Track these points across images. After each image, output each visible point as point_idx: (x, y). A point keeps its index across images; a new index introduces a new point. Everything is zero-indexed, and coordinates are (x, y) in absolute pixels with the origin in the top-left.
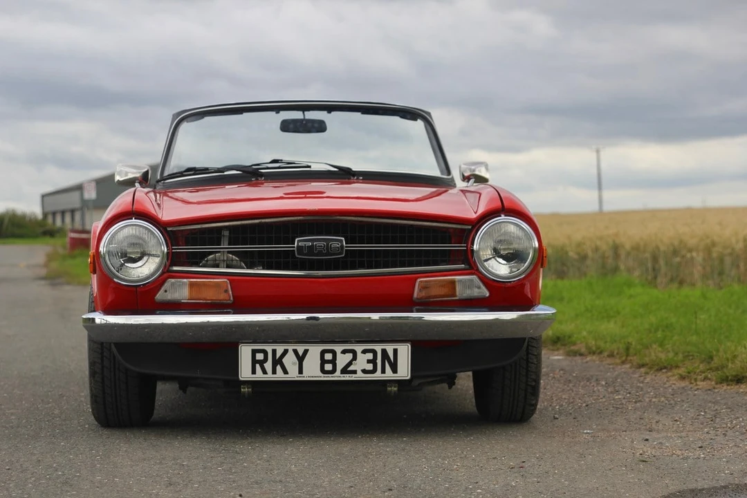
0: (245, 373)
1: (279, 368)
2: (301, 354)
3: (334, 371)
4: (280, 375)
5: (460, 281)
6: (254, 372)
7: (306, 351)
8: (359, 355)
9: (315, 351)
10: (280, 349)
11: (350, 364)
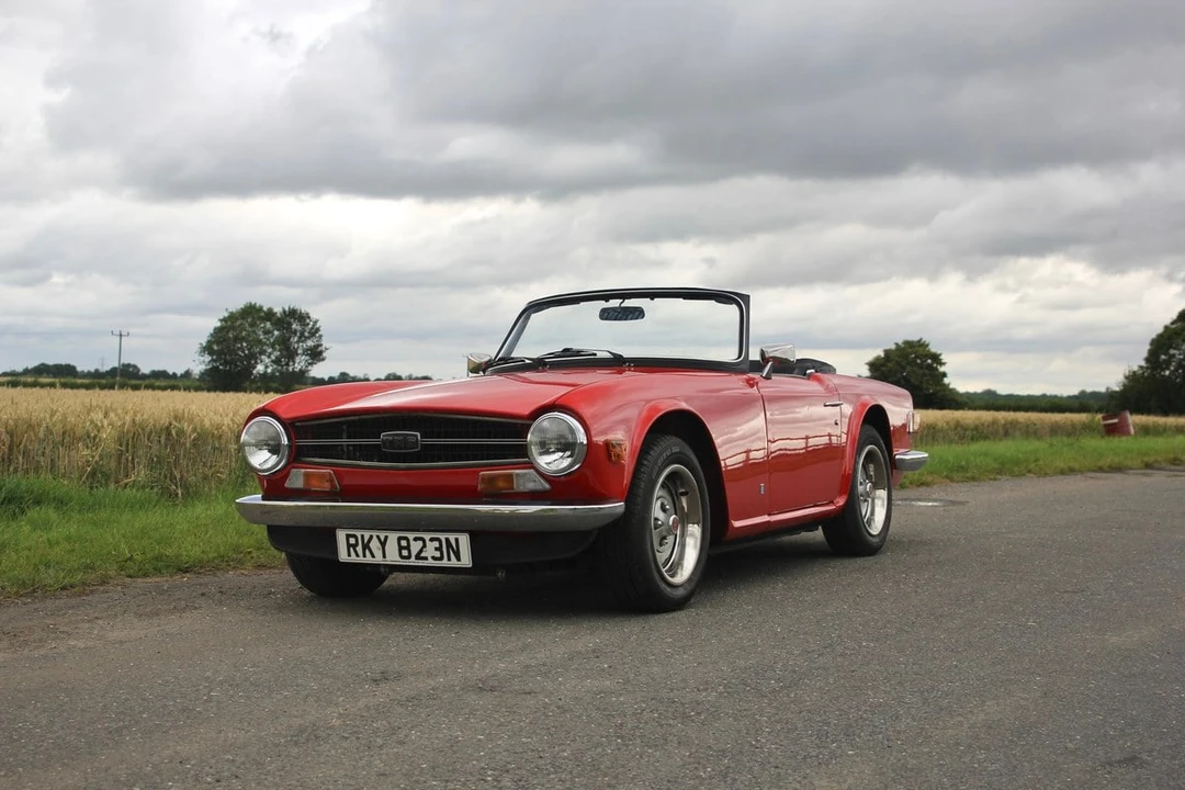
0: (343, 556)
1: (367, 552)
3: (409, 557)
5: (517, 475)
7: (386, 538)
10: (367, 535)
11: (421, 551)
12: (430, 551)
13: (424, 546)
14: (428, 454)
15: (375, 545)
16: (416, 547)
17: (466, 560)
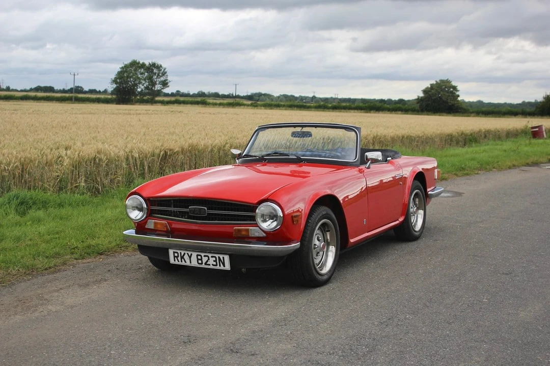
0: (172, 261)
1: (183, 260)
2: (190, 255)
3: (202, 264)
4: (183, 263)
6: (175, 261)
7: (191, 254)
8: (210, 258)
9: (194, 254)
11: (207, 261)
12: (211, 261)
13: (209, 259)
14: (210, 217)
15: (186, 257)
16: (205, 259)
17: (228, 267)
